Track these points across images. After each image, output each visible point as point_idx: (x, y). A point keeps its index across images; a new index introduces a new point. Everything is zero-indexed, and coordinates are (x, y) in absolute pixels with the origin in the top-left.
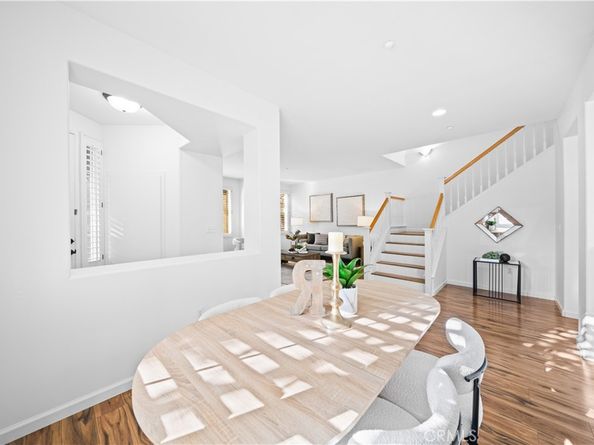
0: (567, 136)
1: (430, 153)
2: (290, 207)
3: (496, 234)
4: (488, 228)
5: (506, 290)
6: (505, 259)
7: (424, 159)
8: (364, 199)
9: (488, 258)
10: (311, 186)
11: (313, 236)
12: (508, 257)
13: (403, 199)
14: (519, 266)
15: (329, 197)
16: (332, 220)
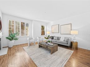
8: (71, 25)
11: (53, 37)
15: (58, 25)
16: (59, 32)
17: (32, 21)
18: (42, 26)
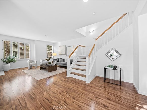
0: (139, 15)
1: (93, 32)
2: (54, 50)
3: (113, 58)
4: (111, 57)
5: (116, 79)
6: (115, 68)
7: (91, 34)
8: (74, 47)
9: (109, 67)
10: (60, 44)
11: (59, 59)
12: (116, 67)
13: (85, 47)
14: (120, 71)
15: (64, 46)
16: (65, 54)
17: (34, 40)
18: (48, 46)
